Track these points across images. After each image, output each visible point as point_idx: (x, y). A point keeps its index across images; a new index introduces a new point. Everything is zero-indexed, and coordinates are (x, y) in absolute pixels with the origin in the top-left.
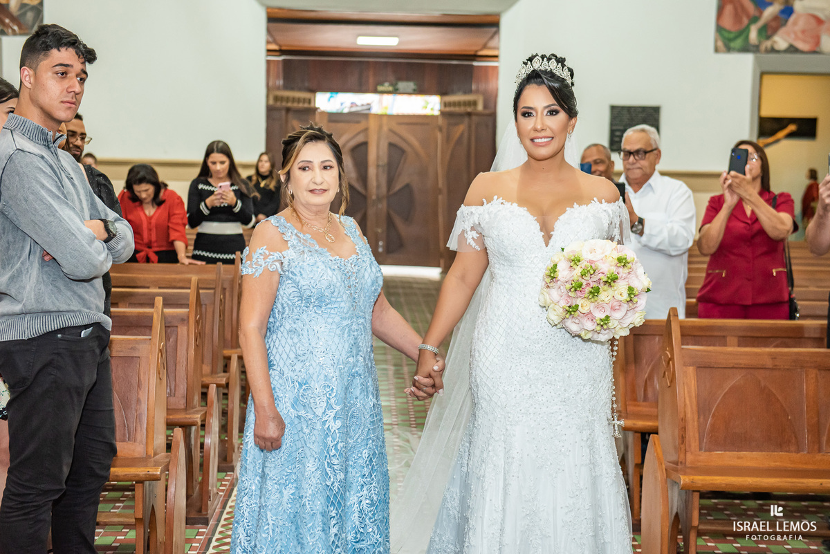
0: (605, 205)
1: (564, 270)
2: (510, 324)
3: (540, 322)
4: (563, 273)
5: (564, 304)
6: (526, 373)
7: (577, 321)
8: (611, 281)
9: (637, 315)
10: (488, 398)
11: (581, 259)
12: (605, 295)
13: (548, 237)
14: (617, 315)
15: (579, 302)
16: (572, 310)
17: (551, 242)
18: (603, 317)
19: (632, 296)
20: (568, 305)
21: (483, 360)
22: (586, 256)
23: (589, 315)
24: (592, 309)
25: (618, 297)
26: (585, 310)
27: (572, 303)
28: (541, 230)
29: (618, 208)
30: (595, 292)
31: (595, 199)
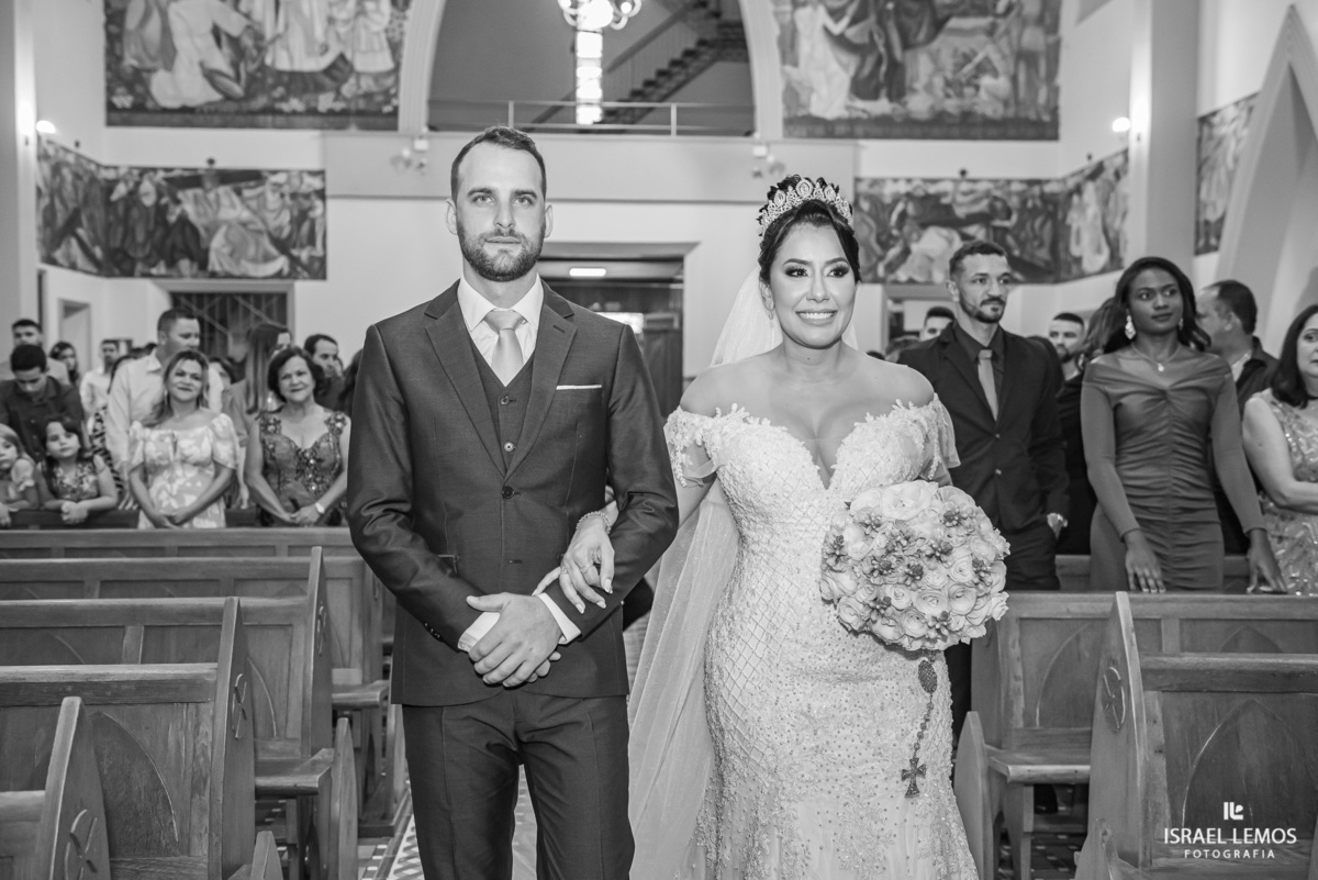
0: (913, 412)
1: (855, 542)
2: (774, 620)
3: (827, 614)
4: (855, 545)
5: (864, 595)
6: (806, 709)
7: (892, 622)
8: (941, 553)
9: (994, 600)
10: (742, 755)
11: (883, 520)
12: (935, 577)
13: (827, 473)
14: (962, 606)
15: (889, 591)
16: (880, 606)
17: (834, 480)
18: (938, 612)
19: (982, 574)
20: (873, 597)
21: (729, 684)
22: (889, 513)
23: (911, 611)
24: (914, 600)
25: (959, 578)
26: (901, 603)
27: (878, 594)
28: (815, 462)
29: (933, 412)
30: (916, 574)
31: (898, 401)
